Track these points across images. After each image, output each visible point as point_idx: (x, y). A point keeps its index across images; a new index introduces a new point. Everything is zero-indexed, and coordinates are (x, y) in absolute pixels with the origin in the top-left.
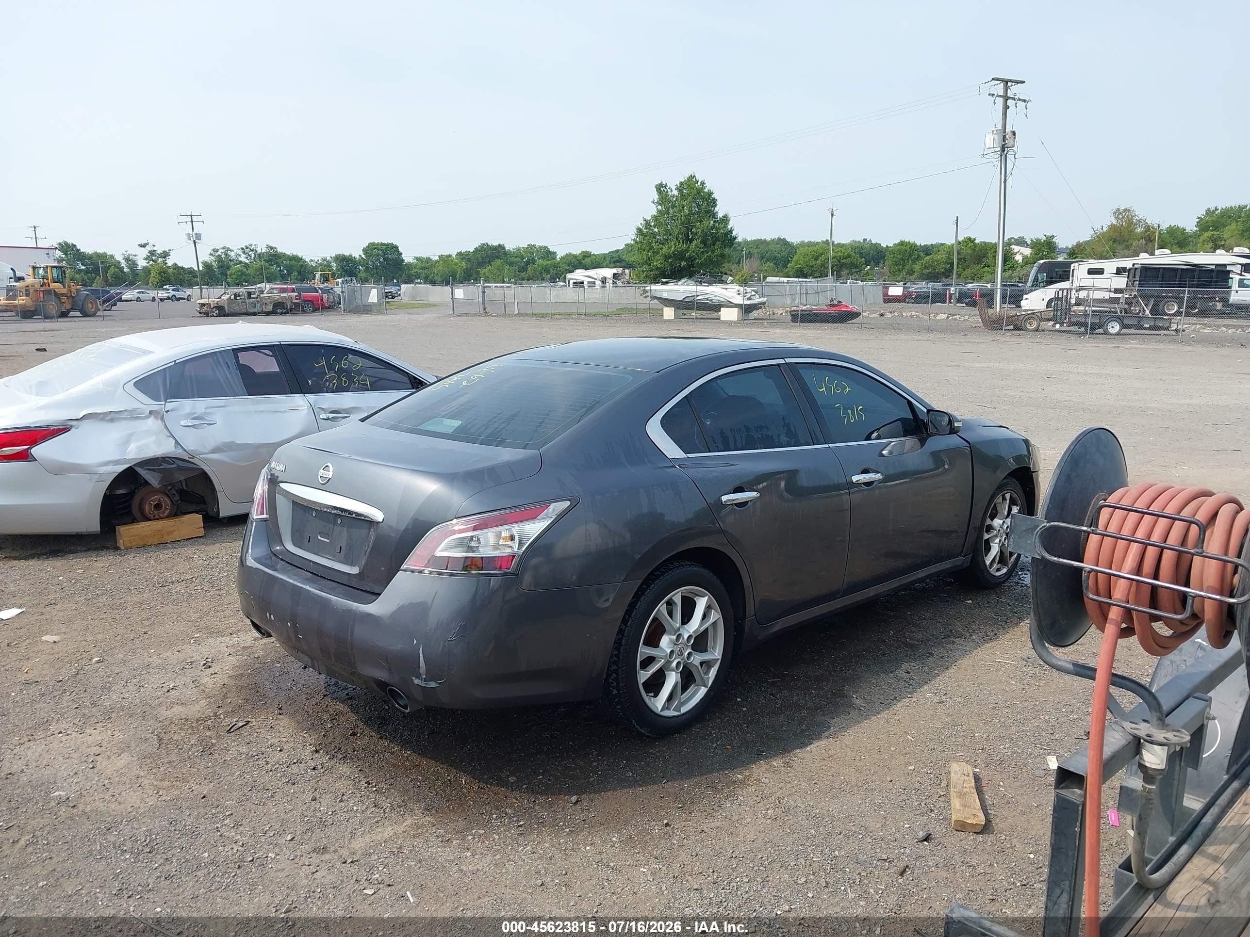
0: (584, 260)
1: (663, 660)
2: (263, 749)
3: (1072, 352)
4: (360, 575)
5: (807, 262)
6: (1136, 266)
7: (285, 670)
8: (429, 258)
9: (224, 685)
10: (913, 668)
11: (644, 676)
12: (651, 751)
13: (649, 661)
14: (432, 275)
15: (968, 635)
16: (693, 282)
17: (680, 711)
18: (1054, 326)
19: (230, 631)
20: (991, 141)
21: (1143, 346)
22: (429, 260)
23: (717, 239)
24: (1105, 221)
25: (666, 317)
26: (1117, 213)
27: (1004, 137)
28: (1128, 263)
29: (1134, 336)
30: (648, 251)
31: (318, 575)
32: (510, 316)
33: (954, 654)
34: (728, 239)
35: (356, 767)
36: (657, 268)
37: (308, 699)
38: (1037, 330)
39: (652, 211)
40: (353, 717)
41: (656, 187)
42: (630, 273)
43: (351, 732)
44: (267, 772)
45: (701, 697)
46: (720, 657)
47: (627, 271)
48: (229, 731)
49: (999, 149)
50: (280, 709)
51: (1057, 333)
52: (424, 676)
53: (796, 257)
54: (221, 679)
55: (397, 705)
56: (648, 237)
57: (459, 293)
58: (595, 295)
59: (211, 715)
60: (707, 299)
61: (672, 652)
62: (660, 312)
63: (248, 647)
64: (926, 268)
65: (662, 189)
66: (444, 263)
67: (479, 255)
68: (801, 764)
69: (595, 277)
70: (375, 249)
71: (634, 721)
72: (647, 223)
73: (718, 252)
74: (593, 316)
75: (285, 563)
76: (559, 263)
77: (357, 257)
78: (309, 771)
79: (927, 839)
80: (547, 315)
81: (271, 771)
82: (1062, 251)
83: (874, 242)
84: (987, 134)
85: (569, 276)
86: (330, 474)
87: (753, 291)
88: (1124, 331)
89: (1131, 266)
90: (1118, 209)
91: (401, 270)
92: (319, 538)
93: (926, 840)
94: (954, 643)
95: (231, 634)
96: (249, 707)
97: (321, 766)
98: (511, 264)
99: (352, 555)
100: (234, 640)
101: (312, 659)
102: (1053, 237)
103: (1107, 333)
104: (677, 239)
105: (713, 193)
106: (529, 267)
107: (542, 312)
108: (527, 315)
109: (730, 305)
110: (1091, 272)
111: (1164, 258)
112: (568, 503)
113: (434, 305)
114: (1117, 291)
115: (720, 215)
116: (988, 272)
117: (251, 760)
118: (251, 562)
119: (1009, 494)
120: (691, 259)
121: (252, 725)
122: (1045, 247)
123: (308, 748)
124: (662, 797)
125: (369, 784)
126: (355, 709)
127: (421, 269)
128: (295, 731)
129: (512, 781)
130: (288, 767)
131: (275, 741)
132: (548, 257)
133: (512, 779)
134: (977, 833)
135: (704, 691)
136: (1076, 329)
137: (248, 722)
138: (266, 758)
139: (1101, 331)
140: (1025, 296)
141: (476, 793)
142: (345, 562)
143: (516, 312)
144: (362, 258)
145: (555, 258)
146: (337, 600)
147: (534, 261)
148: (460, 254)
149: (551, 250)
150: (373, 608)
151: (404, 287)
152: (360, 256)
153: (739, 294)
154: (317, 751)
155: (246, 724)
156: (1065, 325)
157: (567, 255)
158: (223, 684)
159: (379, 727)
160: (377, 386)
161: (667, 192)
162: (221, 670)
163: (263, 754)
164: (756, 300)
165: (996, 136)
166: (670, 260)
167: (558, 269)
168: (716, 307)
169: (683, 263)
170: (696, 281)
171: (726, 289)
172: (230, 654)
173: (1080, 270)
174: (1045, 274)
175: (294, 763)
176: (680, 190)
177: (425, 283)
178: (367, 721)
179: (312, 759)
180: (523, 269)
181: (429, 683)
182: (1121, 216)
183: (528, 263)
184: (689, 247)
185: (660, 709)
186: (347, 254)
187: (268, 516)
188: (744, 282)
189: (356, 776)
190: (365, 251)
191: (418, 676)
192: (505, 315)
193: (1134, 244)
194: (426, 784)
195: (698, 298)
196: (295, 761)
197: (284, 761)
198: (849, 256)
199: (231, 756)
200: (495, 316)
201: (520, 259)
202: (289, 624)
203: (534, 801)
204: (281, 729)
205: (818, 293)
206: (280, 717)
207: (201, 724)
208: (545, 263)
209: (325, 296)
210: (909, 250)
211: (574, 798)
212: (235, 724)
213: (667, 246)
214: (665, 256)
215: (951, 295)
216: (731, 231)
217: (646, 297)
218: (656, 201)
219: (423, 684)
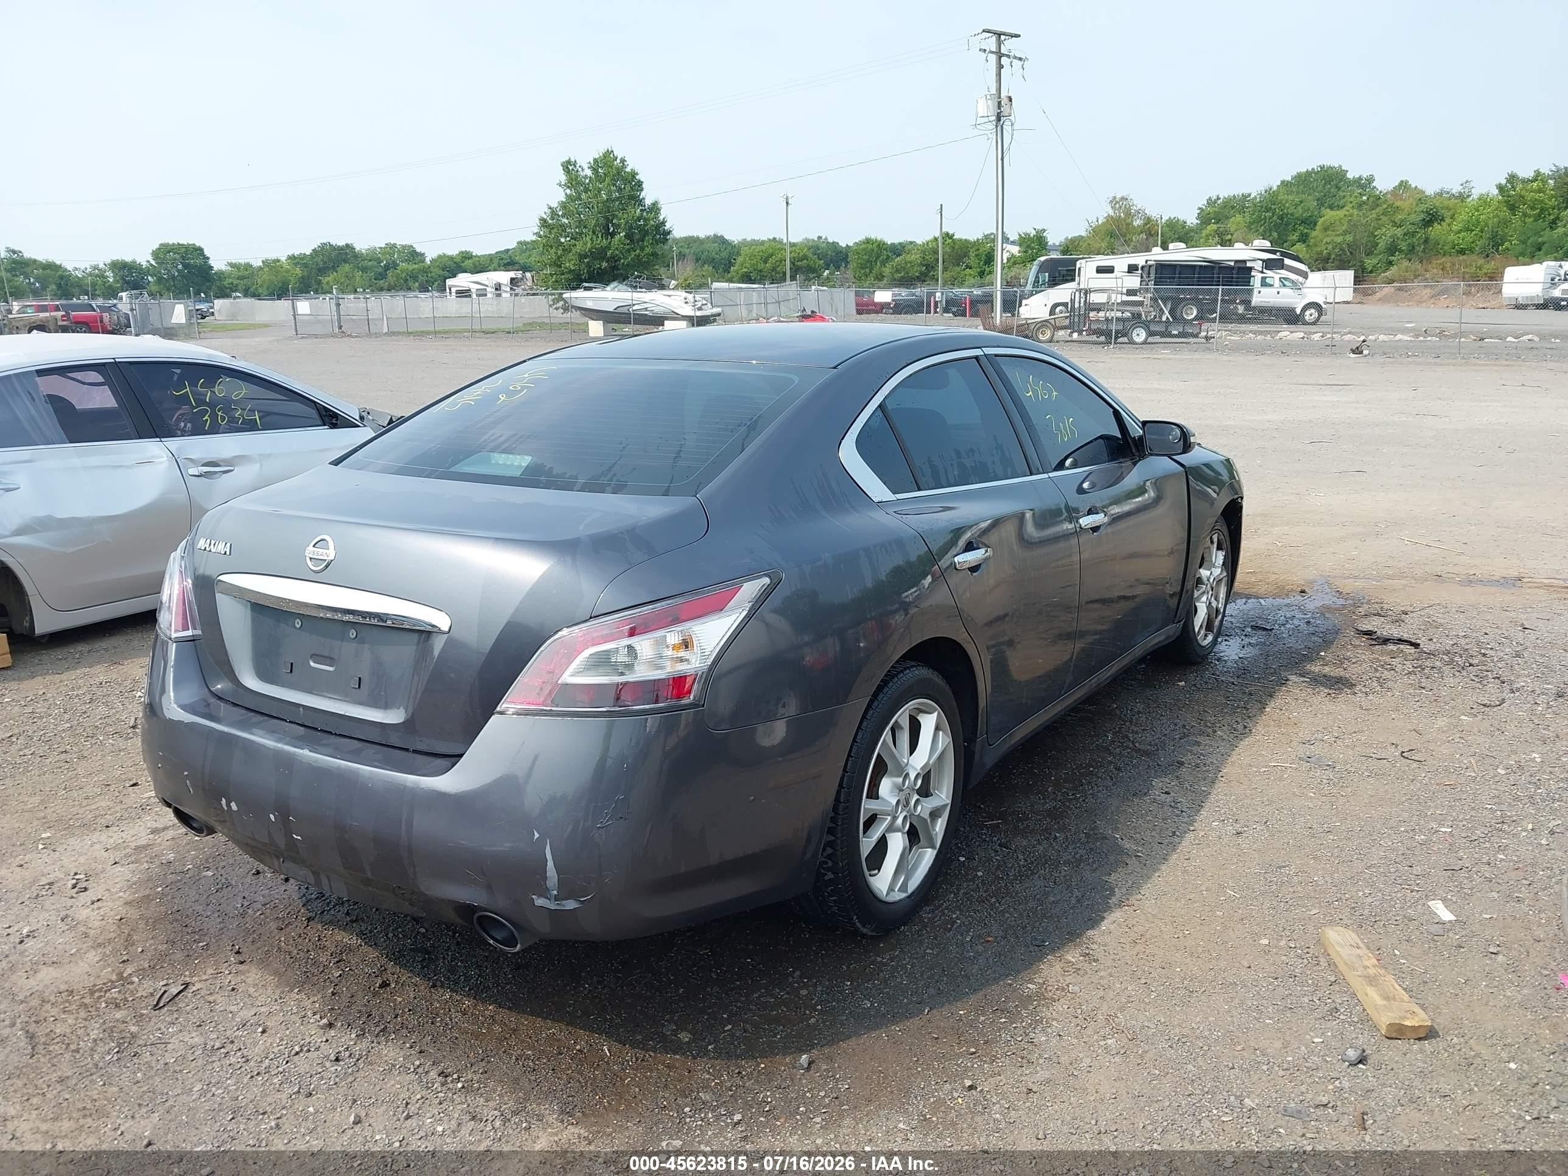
0: (463, 262)
1: (889, 818)
2: (228, 1033)
3: (1101, 365)
4: (408, 726)
5: (754, 264)
6: (1149, 263)
7: (224, 881)
8: (248, 264)
9: (121, 919)
10: (1169, 786)
11: (867, 844)
12: (879, 959)
13: (872, 820)
14: (254, 287)
15: (1210, 730)
16: (625, 287)
17: (907, 892)
18: (1070, 335)
19: (104, 822)
20: (985, 108)
21: (1178, 356)
22: (248, 266)
23: (646, 233)
24: (1101, 212)
25: (592, 334)
26: (1114, 202)
27: (999, 103)
28: (1140, 260)
29: (1162, 345)
30: (557, 248)
31: (316, 729)
32: (377, 335)
33: (1210, 760)
34: (661, 233)
35: (411, 1047)
36: (571, 271)
37: (282, 929)
38: (1051, 341)
39: (558, 196)
40: (372, 954)
41: (562, 165)
42: (533, 277)
43: (380, 981)
44: (252, 1077)
45: (929, 865)
46: (949, 801)
47: (528, 275)
48: (156, 1007)
49: (994, 118)
50: (238, 952)
51: (1075, 344)
52: (555, 892)
53: (740, 259)
54: (114, 908)
55: (491, 942)
56: (556, 230)
57: (304, 306)
58: (489, 306)
59: (114, 978)
60: (646, 309)
61: (898, 802)
62: (583, 327)
63: (145, 847)
64: (898, 271)
65: (571, 168)
66: (271, 270)
67: (319, 259)
68: (1107, 954)
69: (486, 283)
70: (169, 252)
71: (855, 918)
72: (553, 212)
73: (648, 250)
74: (492, 333)
75: (244, 712)
76: (429, 267)
77: (144, 264)
78: (328, 1064)
79: (1362, 1060)
80: (428, 333)
81: (258, 1074)
82: (1054, 248)
83: (830, 240)
84: (979, 100)
85: (449, 282)
86: (330, 554)
87: (703, 298)
88: (1150, 340)
89: (1144, 264)
90: (1115, 198)
91: (209, 281)
92: (312, 664)
93: (1360, 1062)
94: (1198, 744)
95: (108, 827)
96: (179, 956)
97: (347, 1054)
98: (364, 270)
99: (385, 692)
100: (113, 837)
101: (316, 874)
102: (1044, 230)
103: (1132, 342)
104: (594, 233)
105: (637, 174)
106: (390, 273)
107: (422, 329)
108: (399, 333)
109: (676, 317)
110: (1100, 270)
111: (1179, 253)
112: (767, 580)
113: (266, 326)
114: (1131, 292)
115: (648, 202)
116: (970, 275)
117: (214, 1058)
118: (173, 710)
119: (1216, 535)
120: (614, 259)
121: (194, 989)
122: (1034, 244)
123: (311, 1021)
124: (936, 1038)
125: (447, 1076)
126: (369, 938)
127: (238, 279)
128: (278, 992)
129: (687, 1040)
130: (287, 1062)
131: (247, 1014)
132: (414, 259)
133: (685, 1037)
134: (1420, 1039)
135: (932, 855)
136: (1094, 338)
137: (187, 985)
138: (240, 1049)
139: (1125, 339)
140: (1024, 302)
141: (637, 1069)
142: (374, 702)
143: (385, 330)
144: (151, 265)
145: (423, 261)
146: (370, 771)
147: (395, 265)
148: (292, 258)
149: (418, 250)
150: (449, 782)
151: (218, 303)
152: (148, 261)
153: (686, 303)
154: (330, 1025)
155: (185, 988)
156: (1084, 333)
157: (440, 257)
158: (118, 917)
159: (423, 968)
160: (271, 421)
161: (577, 171)
162: (107, 894)
163: (232, 1042)
164: (708, 311)
165: (990, 102)
166: (586, 261)
167: (429, 275)
168: (656, 321)
169: (604, 264)
170: (631, 286)
171: (669, 296)
172: (115, 863)
173: (1087, 268)
174: (1047, 274)
175: (297, 1053)
176: (594, 169)
177: (246, 295)
178: (398, 957)
179: (327, 1041)
180: (382, 276)
181: (564, 902)
182: (1117, 206)
183: (387, 268)
184: (610, 243)
185: (885, 893)
186: (128, 259)
187: (199, 632)
188: (688, 287)
189: (417, 1063)
190: (156, 254)
191: (544, 893)
192: (369, 334)
193: (1134, 239)
194: (545, 1064)
195: (635, 308)
196: (297, 1049)
197: (276, 1050)
198: (805, 257)
199: (176, 1055)
200: (356, 337)
201: (375, 263)
202: (272, 816)
203: (739, 1073)
204: (251, 990)
205: (779, 302)
206: (242, 967)
207: (100, 997)
208: (411, 267)
209: (106, 316)
210: (876, 250)
211: (804, 1058)
212: (165, 992)
213: (581, 242)
214: (580, 255)
215: (936, 303)
216: (663, 223)
217: (557, 309)
218: (563, 183)
219: (552, 906)
